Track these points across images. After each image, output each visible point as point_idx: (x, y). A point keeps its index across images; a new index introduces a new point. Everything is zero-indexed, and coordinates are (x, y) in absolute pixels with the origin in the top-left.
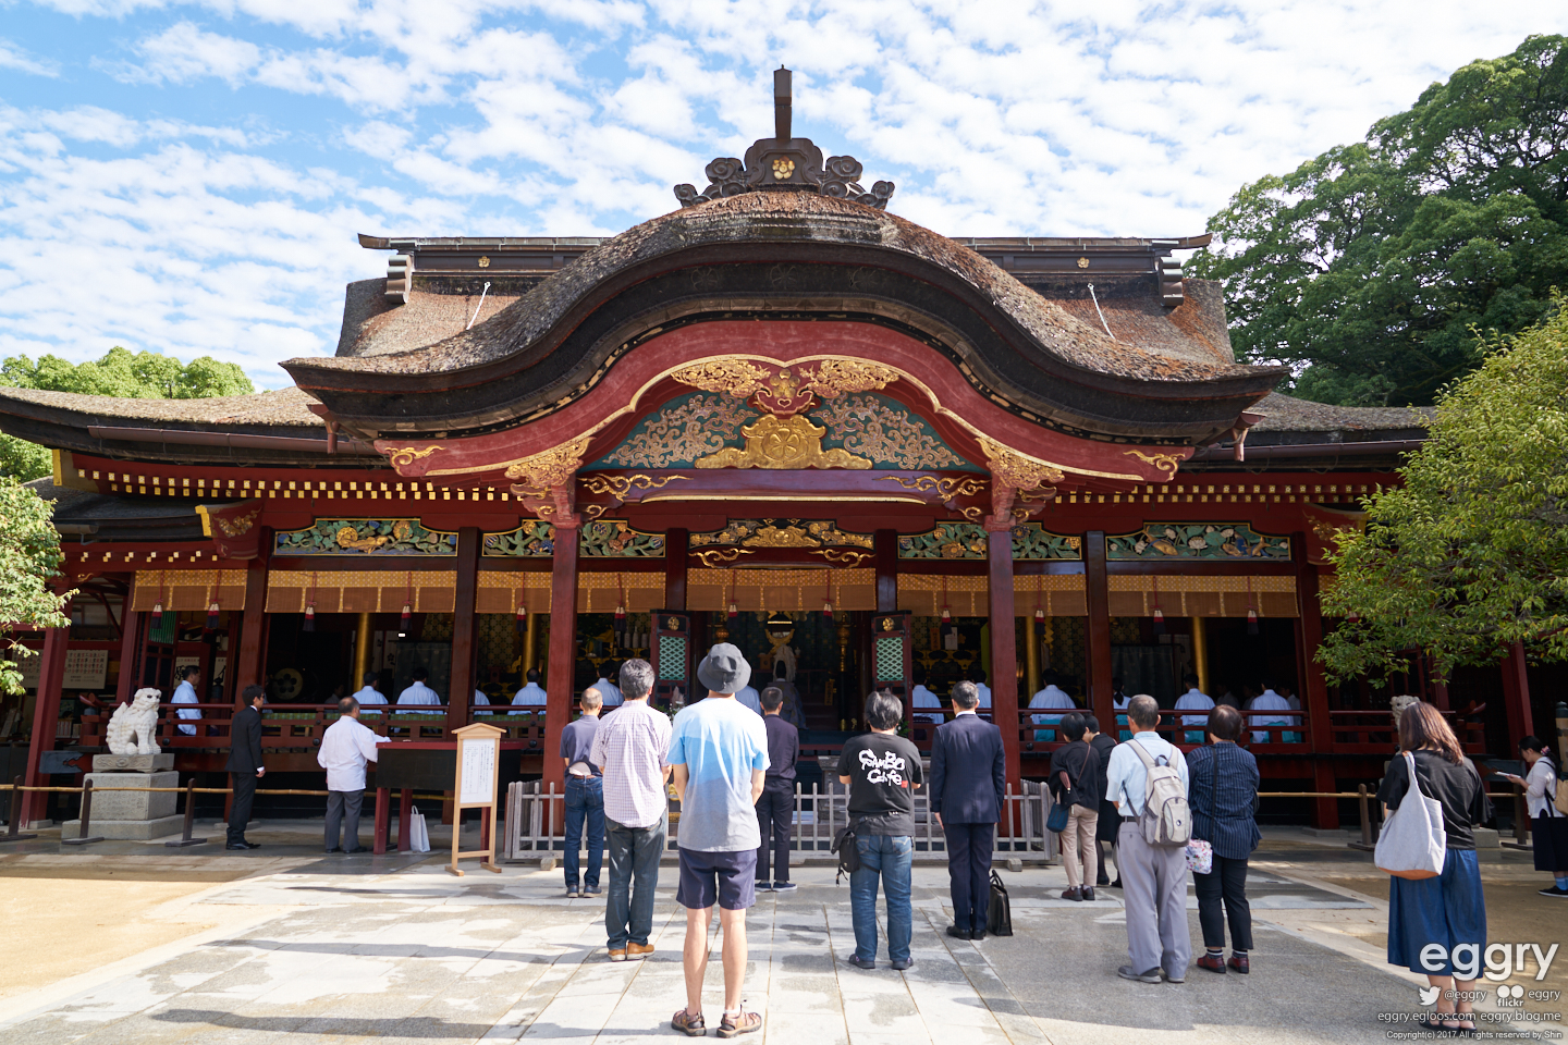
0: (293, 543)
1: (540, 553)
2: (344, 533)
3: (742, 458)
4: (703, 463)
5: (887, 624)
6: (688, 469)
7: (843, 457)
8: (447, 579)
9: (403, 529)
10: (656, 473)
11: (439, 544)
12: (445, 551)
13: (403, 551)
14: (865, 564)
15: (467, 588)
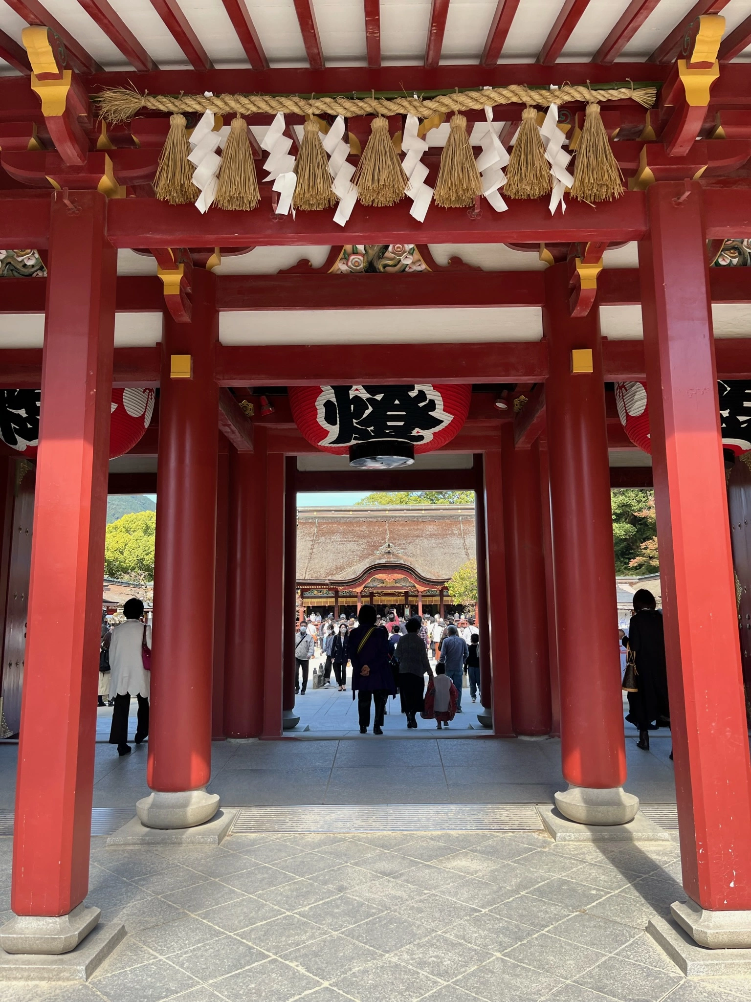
0: (307, 594)
1: (348, 594)
2: (315, 592)
3: (384, 585)
4: (378, 586)
5: (407, 606)
6: (376, 587)
7: (398, 585)
8: (333, 600)
9: (325, 591)
10: (371, 588)
11: (331, 594)
12: (333, 595)
13: (326, 595)
14: (403, 596)
15: (337, 601)
